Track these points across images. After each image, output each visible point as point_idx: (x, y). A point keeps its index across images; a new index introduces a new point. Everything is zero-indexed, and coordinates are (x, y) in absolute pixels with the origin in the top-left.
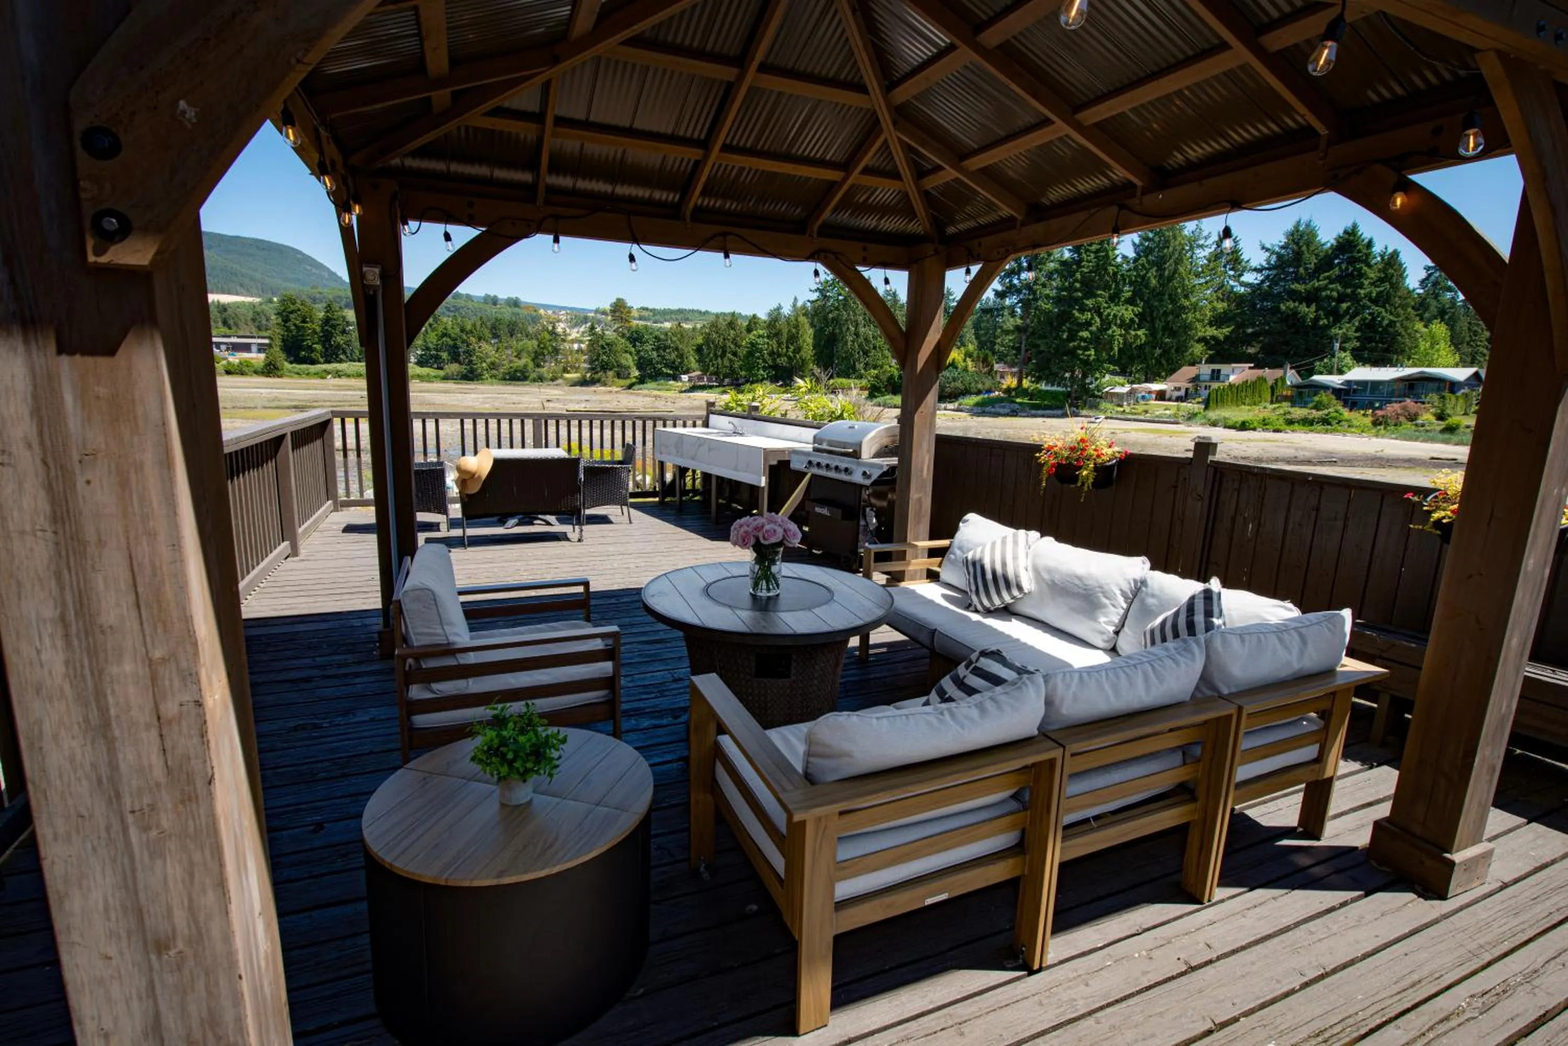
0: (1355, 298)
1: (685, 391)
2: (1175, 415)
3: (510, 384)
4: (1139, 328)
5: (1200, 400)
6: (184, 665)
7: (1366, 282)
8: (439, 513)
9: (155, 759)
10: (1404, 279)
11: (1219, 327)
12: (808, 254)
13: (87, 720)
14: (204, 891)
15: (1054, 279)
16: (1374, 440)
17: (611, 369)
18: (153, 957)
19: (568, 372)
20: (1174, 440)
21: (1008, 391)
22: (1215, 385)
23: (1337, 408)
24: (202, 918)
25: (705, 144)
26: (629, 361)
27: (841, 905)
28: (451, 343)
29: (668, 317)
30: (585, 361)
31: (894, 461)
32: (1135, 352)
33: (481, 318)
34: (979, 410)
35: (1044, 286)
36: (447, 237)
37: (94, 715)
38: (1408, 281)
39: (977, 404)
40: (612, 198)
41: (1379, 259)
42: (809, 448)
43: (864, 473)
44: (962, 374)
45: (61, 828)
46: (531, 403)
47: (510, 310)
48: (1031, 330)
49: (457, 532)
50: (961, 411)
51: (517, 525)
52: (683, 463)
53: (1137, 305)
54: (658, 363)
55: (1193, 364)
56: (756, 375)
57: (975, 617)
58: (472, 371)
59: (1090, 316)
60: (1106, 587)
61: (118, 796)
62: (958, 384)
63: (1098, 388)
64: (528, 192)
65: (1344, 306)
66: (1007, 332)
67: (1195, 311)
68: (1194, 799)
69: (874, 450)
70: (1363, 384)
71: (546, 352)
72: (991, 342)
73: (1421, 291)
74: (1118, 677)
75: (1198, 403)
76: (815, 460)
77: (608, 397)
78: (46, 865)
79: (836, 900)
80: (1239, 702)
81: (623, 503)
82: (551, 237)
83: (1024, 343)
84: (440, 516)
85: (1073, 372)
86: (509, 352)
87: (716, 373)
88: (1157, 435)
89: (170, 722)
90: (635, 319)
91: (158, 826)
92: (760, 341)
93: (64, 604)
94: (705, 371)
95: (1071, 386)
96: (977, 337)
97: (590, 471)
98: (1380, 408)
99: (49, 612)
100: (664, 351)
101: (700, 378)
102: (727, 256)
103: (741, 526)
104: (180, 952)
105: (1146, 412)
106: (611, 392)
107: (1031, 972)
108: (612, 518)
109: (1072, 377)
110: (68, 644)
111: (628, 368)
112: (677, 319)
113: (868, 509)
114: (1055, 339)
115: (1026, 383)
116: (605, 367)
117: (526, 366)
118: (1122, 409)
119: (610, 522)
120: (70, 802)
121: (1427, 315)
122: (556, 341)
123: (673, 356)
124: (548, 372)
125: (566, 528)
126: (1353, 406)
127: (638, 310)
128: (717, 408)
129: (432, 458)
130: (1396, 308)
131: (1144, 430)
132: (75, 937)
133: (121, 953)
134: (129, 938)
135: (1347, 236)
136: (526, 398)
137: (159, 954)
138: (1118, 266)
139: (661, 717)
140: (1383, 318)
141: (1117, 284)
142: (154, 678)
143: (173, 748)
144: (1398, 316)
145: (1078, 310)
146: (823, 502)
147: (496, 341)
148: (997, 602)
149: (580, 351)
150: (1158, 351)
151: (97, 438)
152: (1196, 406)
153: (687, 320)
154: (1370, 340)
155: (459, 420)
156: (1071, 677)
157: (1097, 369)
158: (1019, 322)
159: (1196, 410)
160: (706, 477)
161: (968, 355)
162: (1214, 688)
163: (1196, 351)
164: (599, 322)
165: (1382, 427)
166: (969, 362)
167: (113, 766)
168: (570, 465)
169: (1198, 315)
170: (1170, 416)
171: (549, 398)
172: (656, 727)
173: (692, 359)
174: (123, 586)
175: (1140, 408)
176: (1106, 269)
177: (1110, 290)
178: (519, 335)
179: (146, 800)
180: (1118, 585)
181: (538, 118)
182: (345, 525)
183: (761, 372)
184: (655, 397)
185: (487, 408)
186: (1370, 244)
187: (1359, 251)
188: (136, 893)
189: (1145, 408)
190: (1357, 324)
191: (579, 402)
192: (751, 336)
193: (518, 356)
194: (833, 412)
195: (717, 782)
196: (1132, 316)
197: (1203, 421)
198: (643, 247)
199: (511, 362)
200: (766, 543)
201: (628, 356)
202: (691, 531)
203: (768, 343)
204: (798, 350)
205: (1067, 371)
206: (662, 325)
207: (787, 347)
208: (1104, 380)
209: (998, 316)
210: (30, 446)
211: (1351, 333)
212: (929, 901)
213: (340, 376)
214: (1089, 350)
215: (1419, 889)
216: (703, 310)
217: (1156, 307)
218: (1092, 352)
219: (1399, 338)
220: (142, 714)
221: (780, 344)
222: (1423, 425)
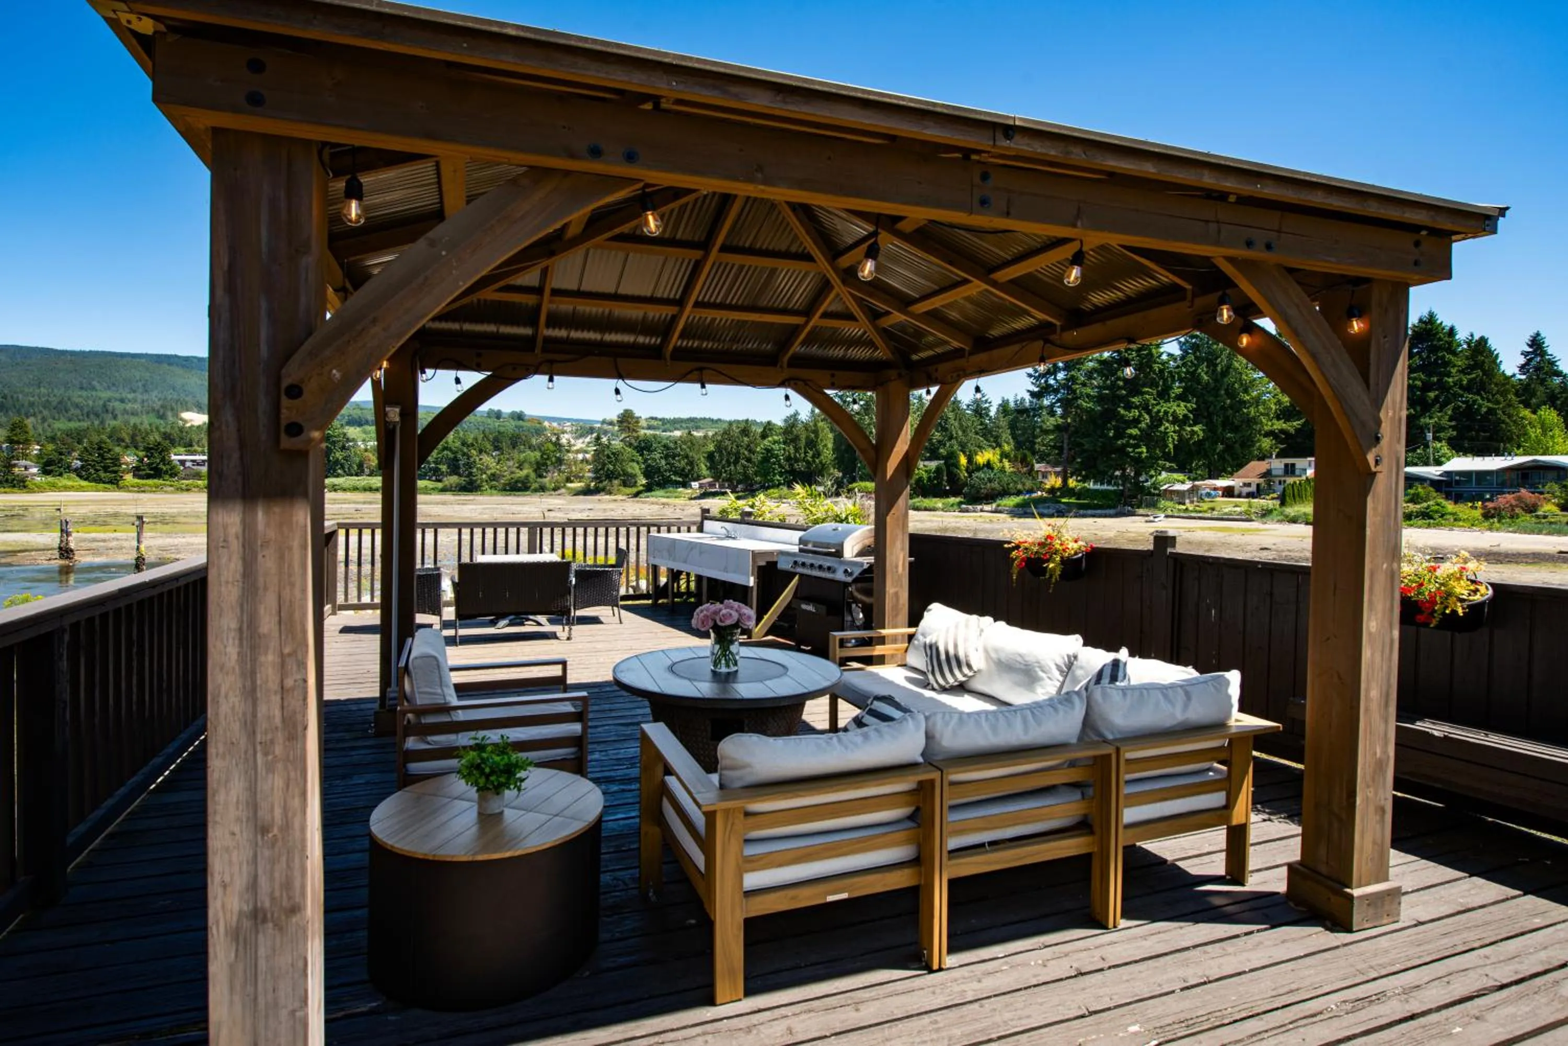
0: (1442, 387)
1: (695, 498)
2: (1246, 512)
3: (510, 495)
4: (1195, 424)
5: (1275, 495)
6: (300, 657)
7: (1454, 371)
8: (434, 614)
9: (277, 713)
10: (1498, 365)
11: (1287, 420)
12: (778, 382)
13: (244, 687)
14: (293, 797)
15: (1095, 379)
16: (1488, 533)
17: (616, 478)
18: (259, 837)
19: (572, 482)
20: (1247, 538)
21: (1052, 490)
22: (1290, 480)
23: (1436, 501)
24: (290, 815)
25: (680, 303)
26: (635, 469)
27: (749, 894)
28: (451, 455)
29: (678, 426)
30: (589, 471)
31: (871, 559)
32: (1193, 448)
33: (483, 432)
34: (1021, 511)
35: (1084, 385)
36: (458, 381)
37: (248, 683)
38: (1502, 367)
39: (1018, 506)
40: (601, 344)
41: (1465, 346)
42: (795, 549)
43: (846, 571)
44: (998, 475)
45: (221, 750)
46: (530, 513)
47: (513, 423)
48: (1073, 429)
49: (450, 632)
50: (1000, 512)
51: (509, 625)
52: (676, 567)
53: (1189, 402)
54: (666, 471)
55: (1262, 458)
56: (772, 481)
57: (928, 693)
58: (471, 483)
59: (1137, 414)
60: (1042, 662)
61: (254, 732)
62: (995, 485)
63: (1155, 486)
64: (528, 344)
65: (1432, 395)
66: (1046, 432)
67: (1257, 406)
68: (1092, 833)
69: (856, 549)
70: (1467, 474)
71: (549, 462)
72: (1030, 442)
73: (1523, 377)
74: (997, 719)
75: (1273, 499)
76: (800, 560)
77: (612, 506)
78: (209, 771)
79: (745, 890)
80: (1119, 745)
81: (613, 603)
82: (547, 377)
83: (1066, 441)
84: (434, 617)
85: (1124, 470)
86: (511, 463)
87: (729, 480)
88: (1226, 534)
89: (288, 691)
90: (643, 428)
91: (274, 752)
92: (776, 447)
93: (242, 622)
94: (717, 477)
95: (1123, 485)
96: (1014, 437)
97: (582, 575)
98: (1491, 500)
99: (234, 625)
100: (674, 459)
101: (711, 485)
102: (703, 387)
103: (702, 611)
104: (275, 836)
105: (1213, 509)
106: (615, 500)
107: (931, 971)
108: (602, 619)
109: (1123, 475)
110: (241, 645)
111: (634, 476)
112: (687, 428)
113: (854, 606)
114: (1100, 437)
115: (1072, 483)
116: (610, 476)
117: (527, 476)
118: (1184, 507)
119: (601, 623)
120: (228, 734)
121: (1534, 401)
122: (560, 451)
123: (683, 463)
124: (550, 482)
125: (557, 629)
126: (1458, 499)
127: (646, 419)
128: (711, 514)
129: (429, 564)
130: (1493, 396)
131: (1210, 529)
132: (218, 818)
133: (242, 832)
134: (247, 822)
135: (1424, 326)
136: (526, 508)
137: (263, 835)
138: (1164, 363)
139: (630, 784)
140: (1480, 406)
141: (1165, 381)
142: (283, 665)
143: (288, 706)
144: (1498, 403)
145: (1124, 408)
146: (808, 600)
147: (498, 453)
148: (951, 680)
149: (584, 461)
150: (1220, 447)
151: (272, 534)
152: (1270, 502)
153: (697, 428)
154: (1470, 429)
155: (456, 530)
156: (951, 717)
157: (1152, 467)
158: (1060, 421)
159: (1271, 506)
160: (699, 578)
161: (1004, 455)
162: (1100, 735)
163: (1264, 445)
164: (606, 432)
165: (1496, 520)
166: (1007, 464)
167: (254, 715)
168: (562, 568)
169: (1261, 408)
170: (1241, 513)
171: (551, 507)
172: (623, 791)
173: (703, 466)
174: (274, 612)
175: (1205, 506)
176: (1151, 368)
177: (1157, 387)
178: (522, 447)
179: (269, 736)
180: (1054, 660)
181: (538, 291)
182: (341, 627)
183: (778, 477)
184: (663, 504)
185: (486, 518)
186: (1452, 332)
187: (1440, 339)
188: (255, 793)
189: (1211, 505)
190: (1450, 412)
191: (582, 511)
192: (766, 442)
193: (520, 467)
194: (837, 516)
195: (664, 816)
196: (1186, 412)
197: (1280, 518)
198: (628, 382)
199: (512, 473)
200: (723, 624)
201: (635, 464)
202: (680, 630)
203: (784, 449)
204: (818, 454)
205: (1117, 469)
206: (671, 434)
207: (806, 453)
208: (1160, 478)
209: (1034, 416)
210: (237, 538)
211: (1445, 422)
212: (831, 898)
213: (335, 490)
214: (1139, 447)
215: (1328, 924)
216: (715, 418)
217: (1212, 403)
218: (1144, 450)
219: (1504, 426)
220: (274, 685)
221: (797, 449)
222: (1545, 517)
